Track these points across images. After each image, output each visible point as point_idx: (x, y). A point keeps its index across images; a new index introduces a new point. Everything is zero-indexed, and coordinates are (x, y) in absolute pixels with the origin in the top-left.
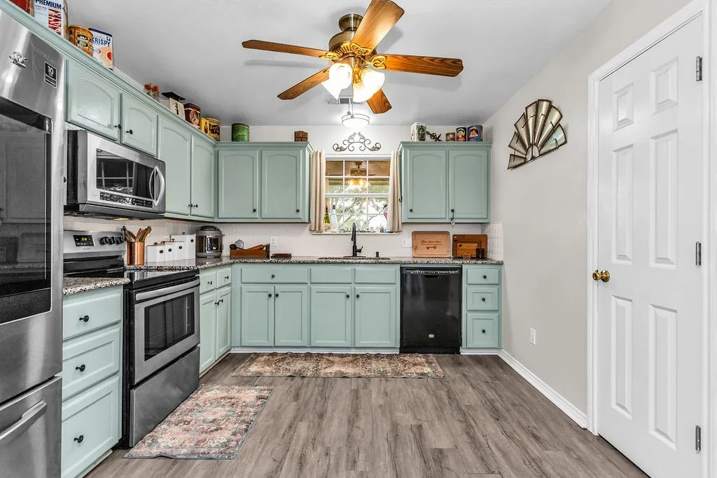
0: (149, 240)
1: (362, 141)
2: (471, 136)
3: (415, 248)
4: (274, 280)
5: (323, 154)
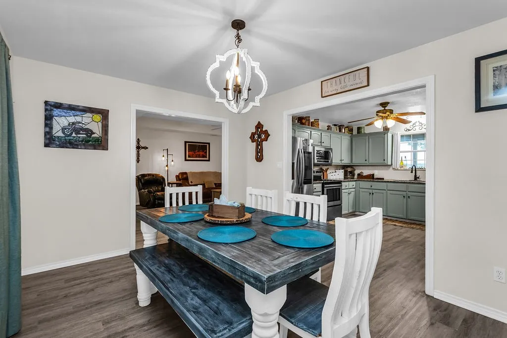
0: (329, 172)
1: (420, 125)
4: (372, 188)
5: (399, 133)
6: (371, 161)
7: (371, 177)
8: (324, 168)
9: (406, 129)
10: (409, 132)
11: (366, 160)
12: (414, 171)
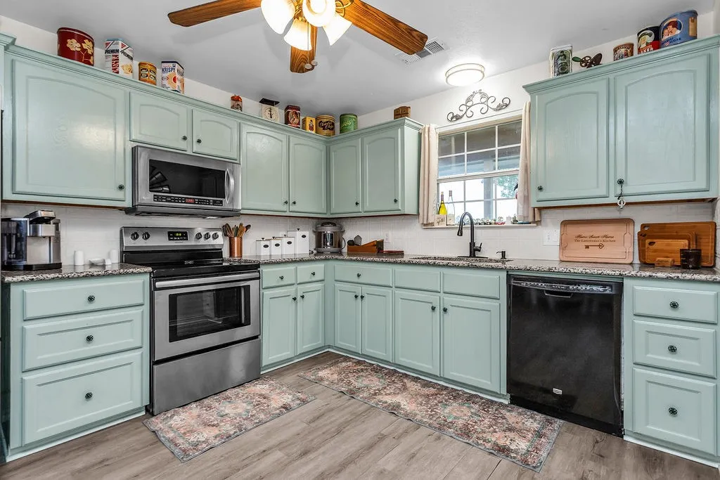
2: (665, 37)
3: (563, 246)
4: (361, 280)
5: (433, 126)
6: (369, 206)
7: (377, 248)
9: (451, 116)
10: (458, 122)
11: (357, 204)
12: (467, 232)
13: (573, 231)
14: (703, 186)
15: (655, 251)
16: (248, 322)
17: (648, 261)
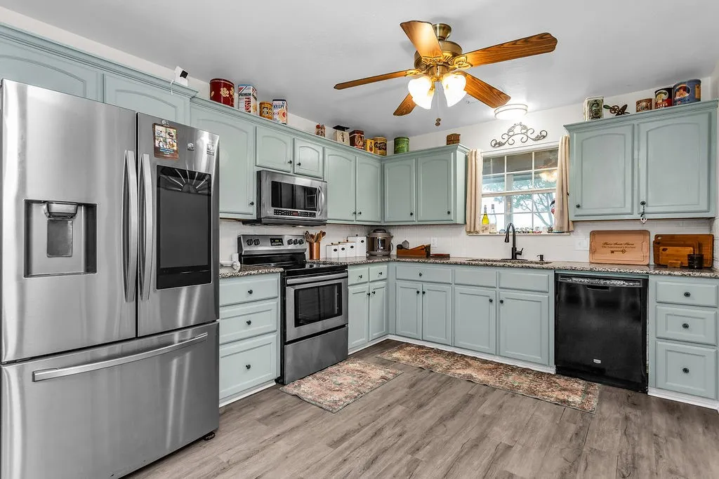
0: (324, 242)
1: (524, 131)
2: (677, 98)
3: (593, 251)
4: (422, 278)
5: (478, 153)
6: (423, 216)
7: (424, 253)
8: (314, 231)
9: (493, 143)
10: (501, 148)
11: (412, 214)
12: (511, 238)
13: (600, 240)
14: (705, 208)
15: (667, 255)
16: (340, 313)
17: (662, 263)
